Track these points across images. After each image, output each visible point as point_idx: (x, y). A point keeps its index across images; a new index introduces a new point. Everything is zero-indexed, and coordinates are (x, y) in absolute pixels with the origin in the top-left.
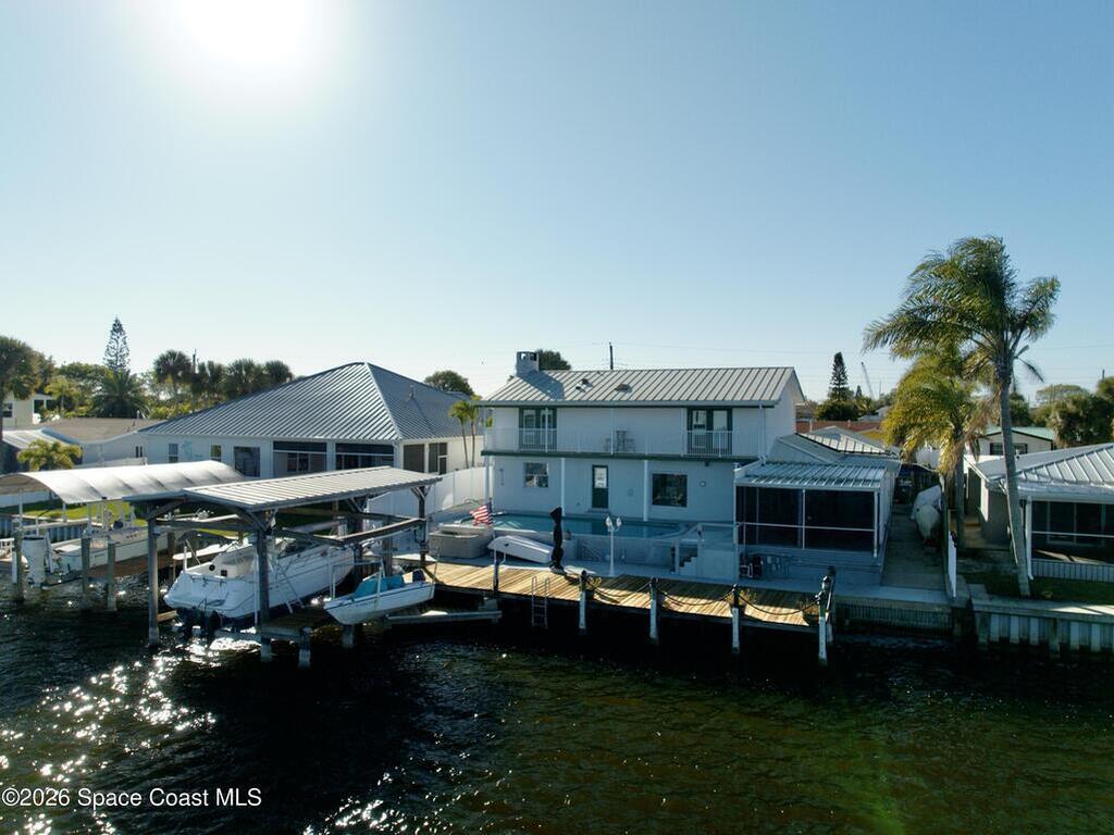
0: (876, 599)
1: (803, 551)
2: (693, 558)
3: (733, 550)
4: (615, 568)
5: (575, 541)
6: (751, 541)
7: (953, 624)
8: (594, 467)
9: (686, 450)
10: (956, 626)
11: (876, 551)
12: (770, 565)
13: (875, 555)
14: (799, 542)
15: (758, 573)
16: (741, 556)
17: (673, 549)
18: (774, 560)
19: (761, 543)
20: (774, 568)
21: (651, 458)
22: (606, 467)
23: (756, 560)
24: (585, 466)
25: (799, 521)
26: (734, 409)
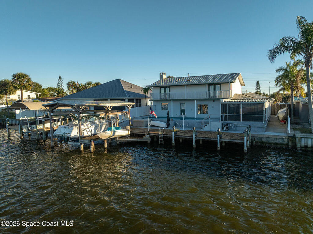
0: (264, 135)
1: (241, 122)
2: (208, 125)
3: (220, 122)
4: (184, 129)
5: (174, 122)
6: (225, 120)
7: (289, 142)
8: (181, 103)
9: (207, 97)
10: (290, 142)
11: (264, 121)
12: (231, 127)
13: (264, 123)
14: (240, 120)
15: (227, 129)
16: (222, 124)
17: (202, 123)
18: (232, 125)
19: (228, 120)
21: (197, 100)
22: (185, 103)
23: (227, 125)
24: (178, 103)
25: (240, 113)
26: (222, 84)
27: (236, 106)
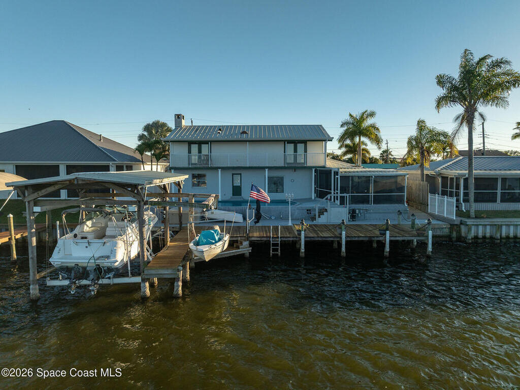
1: (372, 206)
2: (325, 213)
7: (451, 232)
8: (233, 174)
9: (283, 163)
13: (406, 205)
14: (370, 202)
18: (359, 211)
20: (359, 215)
21: (270, 168)
22: (241, 174)
24: (229, 174)
25: (370, 192)
26: (308, 142)
27: (363, 179)
